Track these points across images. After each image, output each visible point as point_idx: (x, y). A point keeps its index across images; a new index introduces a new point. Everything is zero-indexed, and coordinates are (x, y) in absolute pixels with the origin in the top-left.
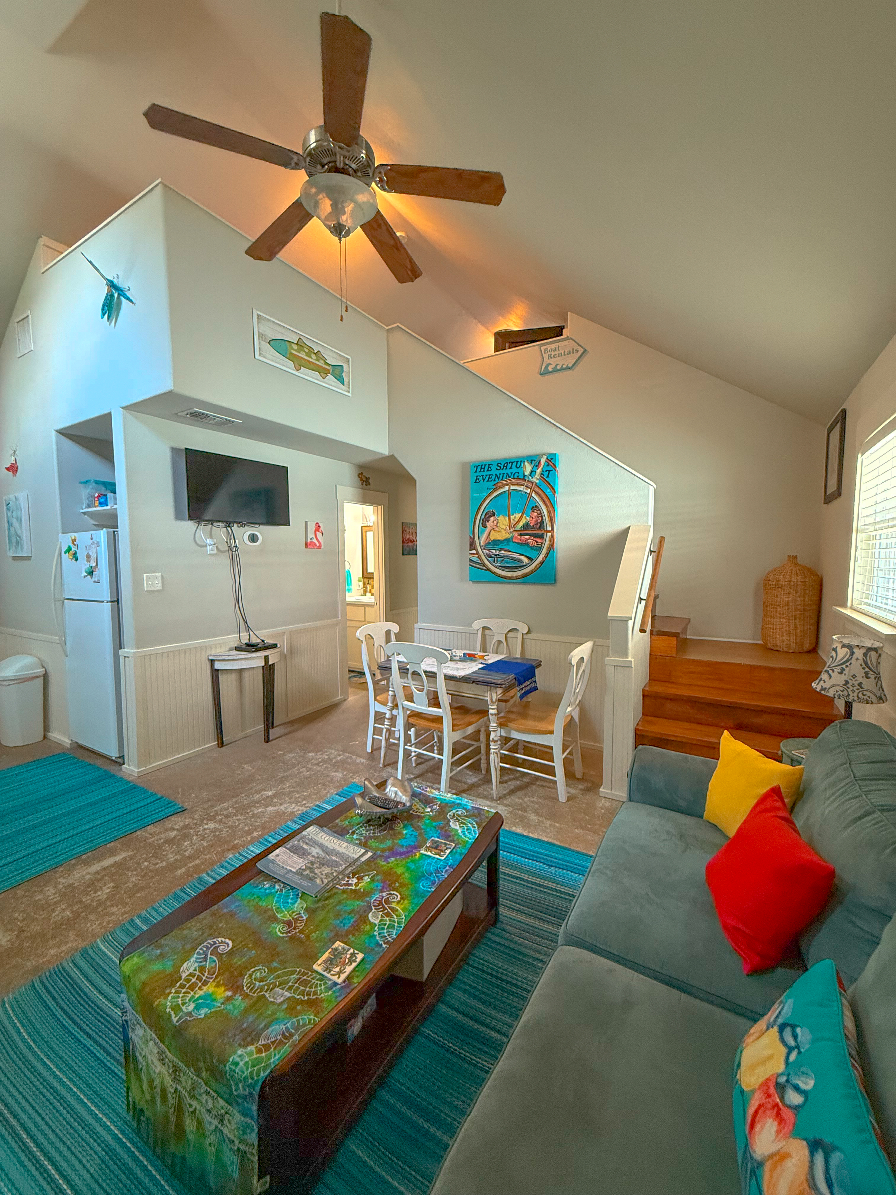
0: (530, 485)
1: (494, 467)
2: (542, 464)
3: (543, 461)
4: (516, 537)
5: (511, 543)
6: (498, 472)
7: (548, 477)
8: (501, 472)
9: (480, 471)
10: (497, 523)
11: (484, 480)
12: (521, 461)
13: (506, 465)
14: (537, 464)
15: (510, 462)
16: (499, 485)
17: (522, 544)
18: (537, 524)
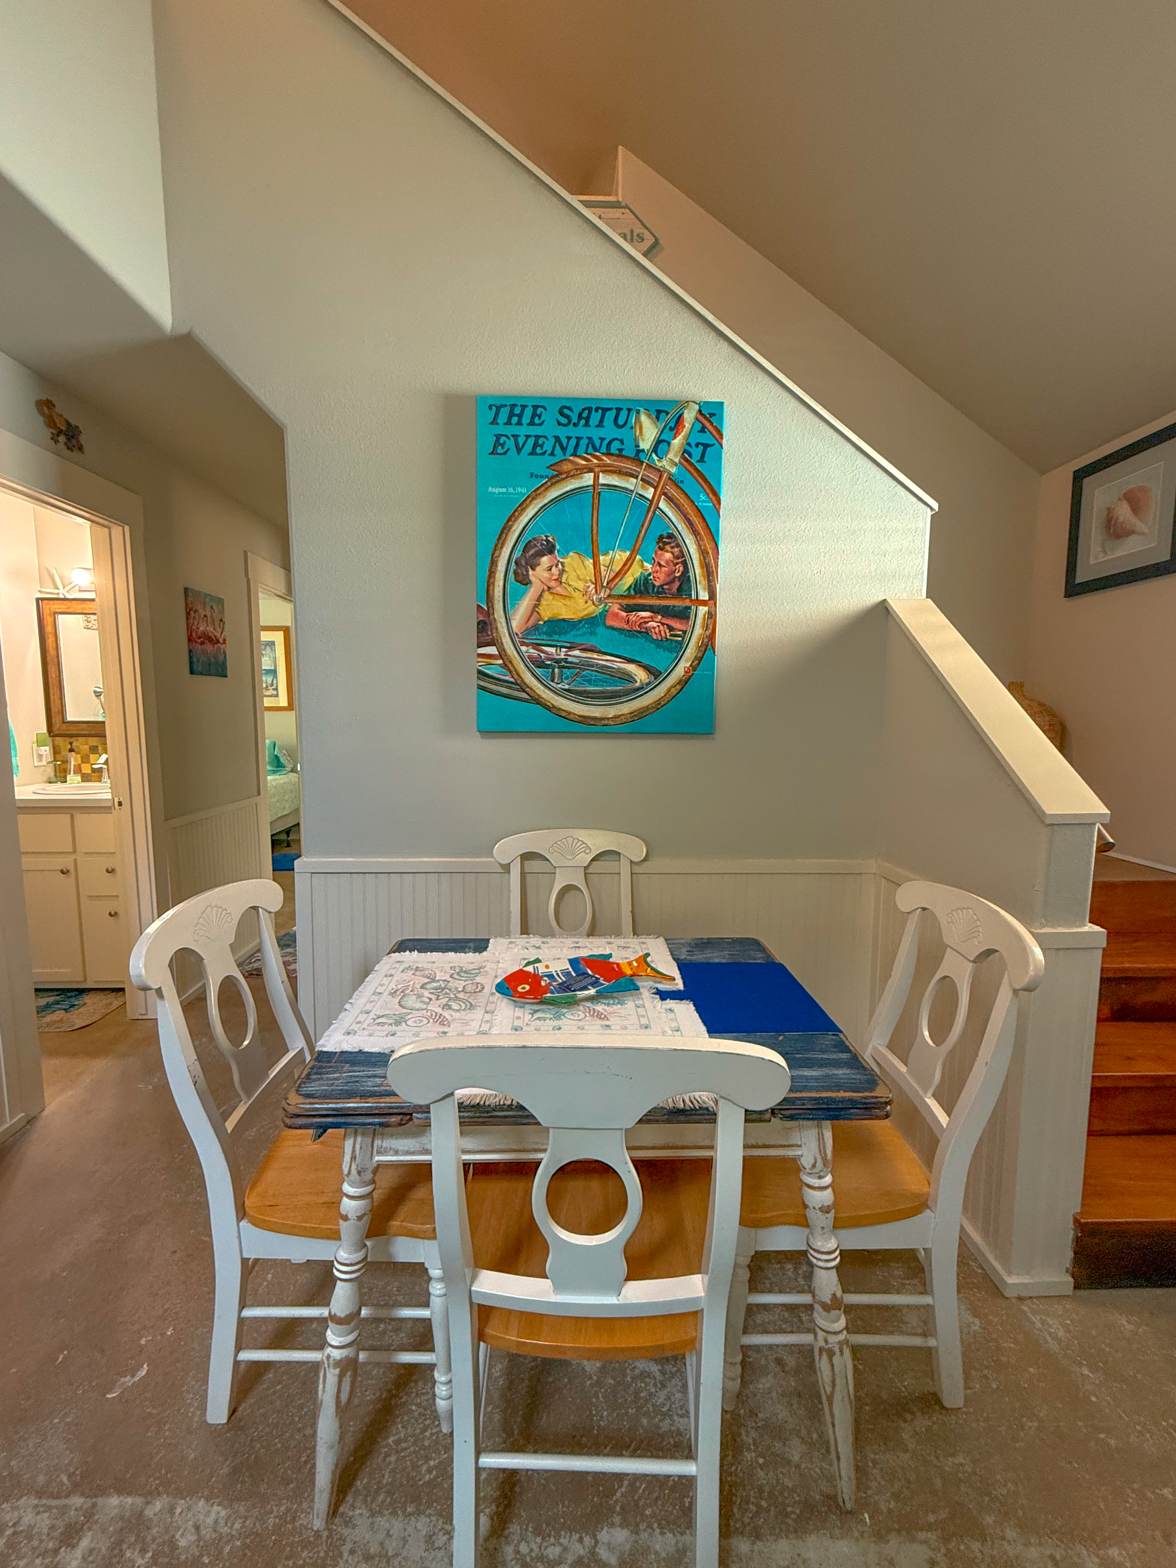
0: (654, 477)
1: (550, 417)
2: (688, 426)
3: (689, 416)
4: (616, 615)
5: (600, 630)
6: (562, 433)
7: (701, 460)
8: (571, 431)
9: (508, 423)
10: (562, 572)
11: (519, 450)
12: (629, 410)
13: (585, 415)
14: (672, 424)
15: (597, 409)
16: (567, 467)
17: (631, 633)
18: (672, 581)
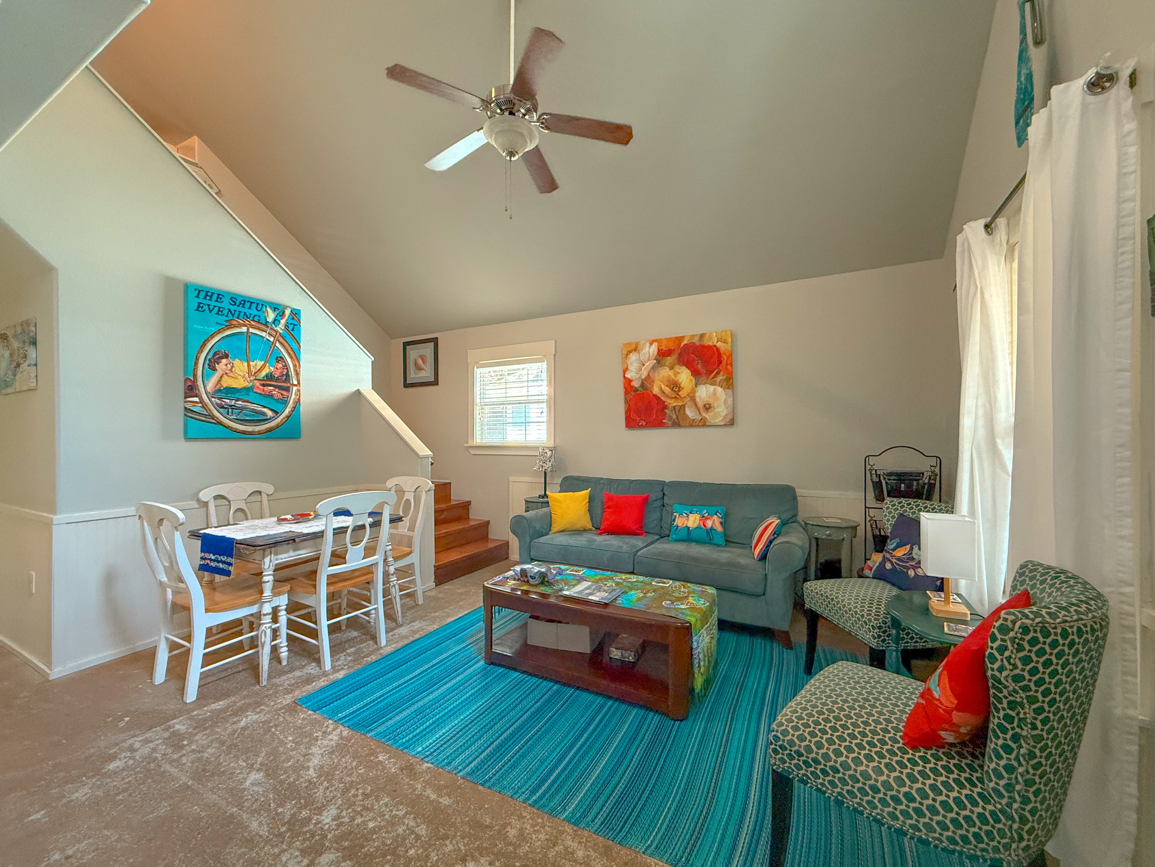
0: (274, 333)
1: (226, 300)
2: (287, 316)
3: (288, 312)
4: (258, 388)
6: (232, 308)
7: (293, 330)
8: (235, 308)
9: (205, 298)
10: (232, 367)
11: (210, 311)
12: (262, 305)
13: (243, 302)
14: (281, 314)
15: (248, 302)
16: (235, 323)
17: (265, 395)
18: (282, 376)
